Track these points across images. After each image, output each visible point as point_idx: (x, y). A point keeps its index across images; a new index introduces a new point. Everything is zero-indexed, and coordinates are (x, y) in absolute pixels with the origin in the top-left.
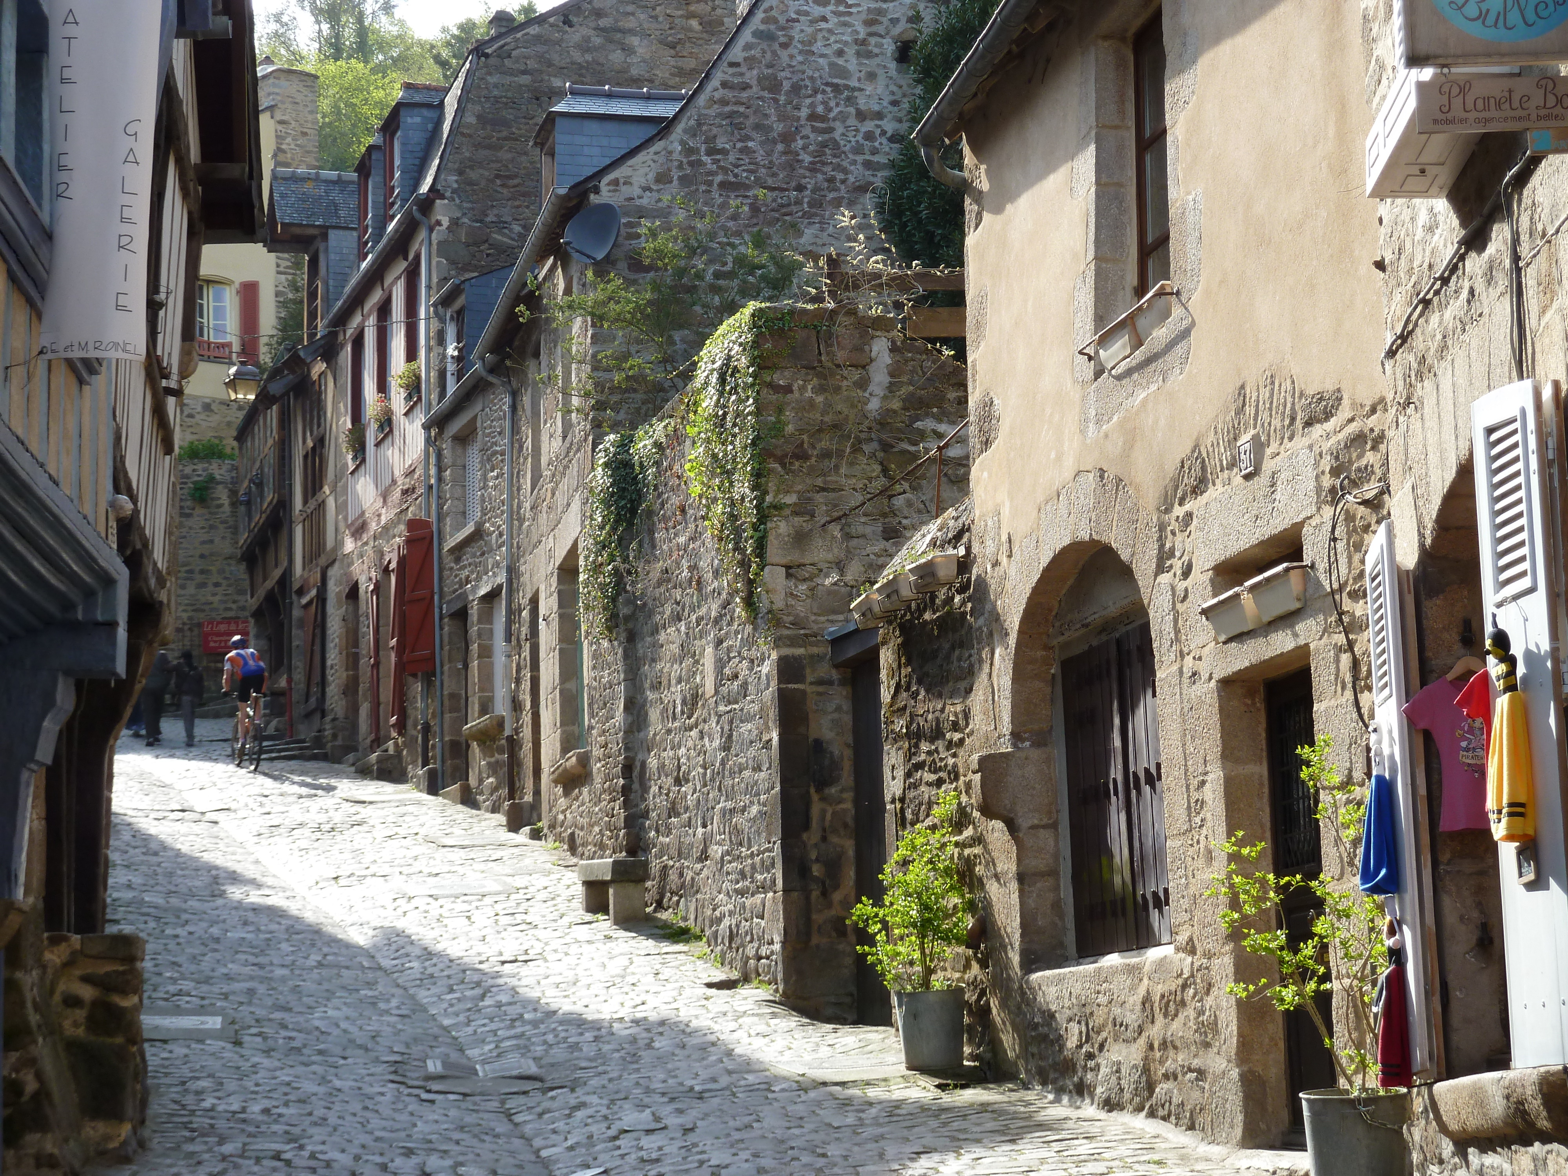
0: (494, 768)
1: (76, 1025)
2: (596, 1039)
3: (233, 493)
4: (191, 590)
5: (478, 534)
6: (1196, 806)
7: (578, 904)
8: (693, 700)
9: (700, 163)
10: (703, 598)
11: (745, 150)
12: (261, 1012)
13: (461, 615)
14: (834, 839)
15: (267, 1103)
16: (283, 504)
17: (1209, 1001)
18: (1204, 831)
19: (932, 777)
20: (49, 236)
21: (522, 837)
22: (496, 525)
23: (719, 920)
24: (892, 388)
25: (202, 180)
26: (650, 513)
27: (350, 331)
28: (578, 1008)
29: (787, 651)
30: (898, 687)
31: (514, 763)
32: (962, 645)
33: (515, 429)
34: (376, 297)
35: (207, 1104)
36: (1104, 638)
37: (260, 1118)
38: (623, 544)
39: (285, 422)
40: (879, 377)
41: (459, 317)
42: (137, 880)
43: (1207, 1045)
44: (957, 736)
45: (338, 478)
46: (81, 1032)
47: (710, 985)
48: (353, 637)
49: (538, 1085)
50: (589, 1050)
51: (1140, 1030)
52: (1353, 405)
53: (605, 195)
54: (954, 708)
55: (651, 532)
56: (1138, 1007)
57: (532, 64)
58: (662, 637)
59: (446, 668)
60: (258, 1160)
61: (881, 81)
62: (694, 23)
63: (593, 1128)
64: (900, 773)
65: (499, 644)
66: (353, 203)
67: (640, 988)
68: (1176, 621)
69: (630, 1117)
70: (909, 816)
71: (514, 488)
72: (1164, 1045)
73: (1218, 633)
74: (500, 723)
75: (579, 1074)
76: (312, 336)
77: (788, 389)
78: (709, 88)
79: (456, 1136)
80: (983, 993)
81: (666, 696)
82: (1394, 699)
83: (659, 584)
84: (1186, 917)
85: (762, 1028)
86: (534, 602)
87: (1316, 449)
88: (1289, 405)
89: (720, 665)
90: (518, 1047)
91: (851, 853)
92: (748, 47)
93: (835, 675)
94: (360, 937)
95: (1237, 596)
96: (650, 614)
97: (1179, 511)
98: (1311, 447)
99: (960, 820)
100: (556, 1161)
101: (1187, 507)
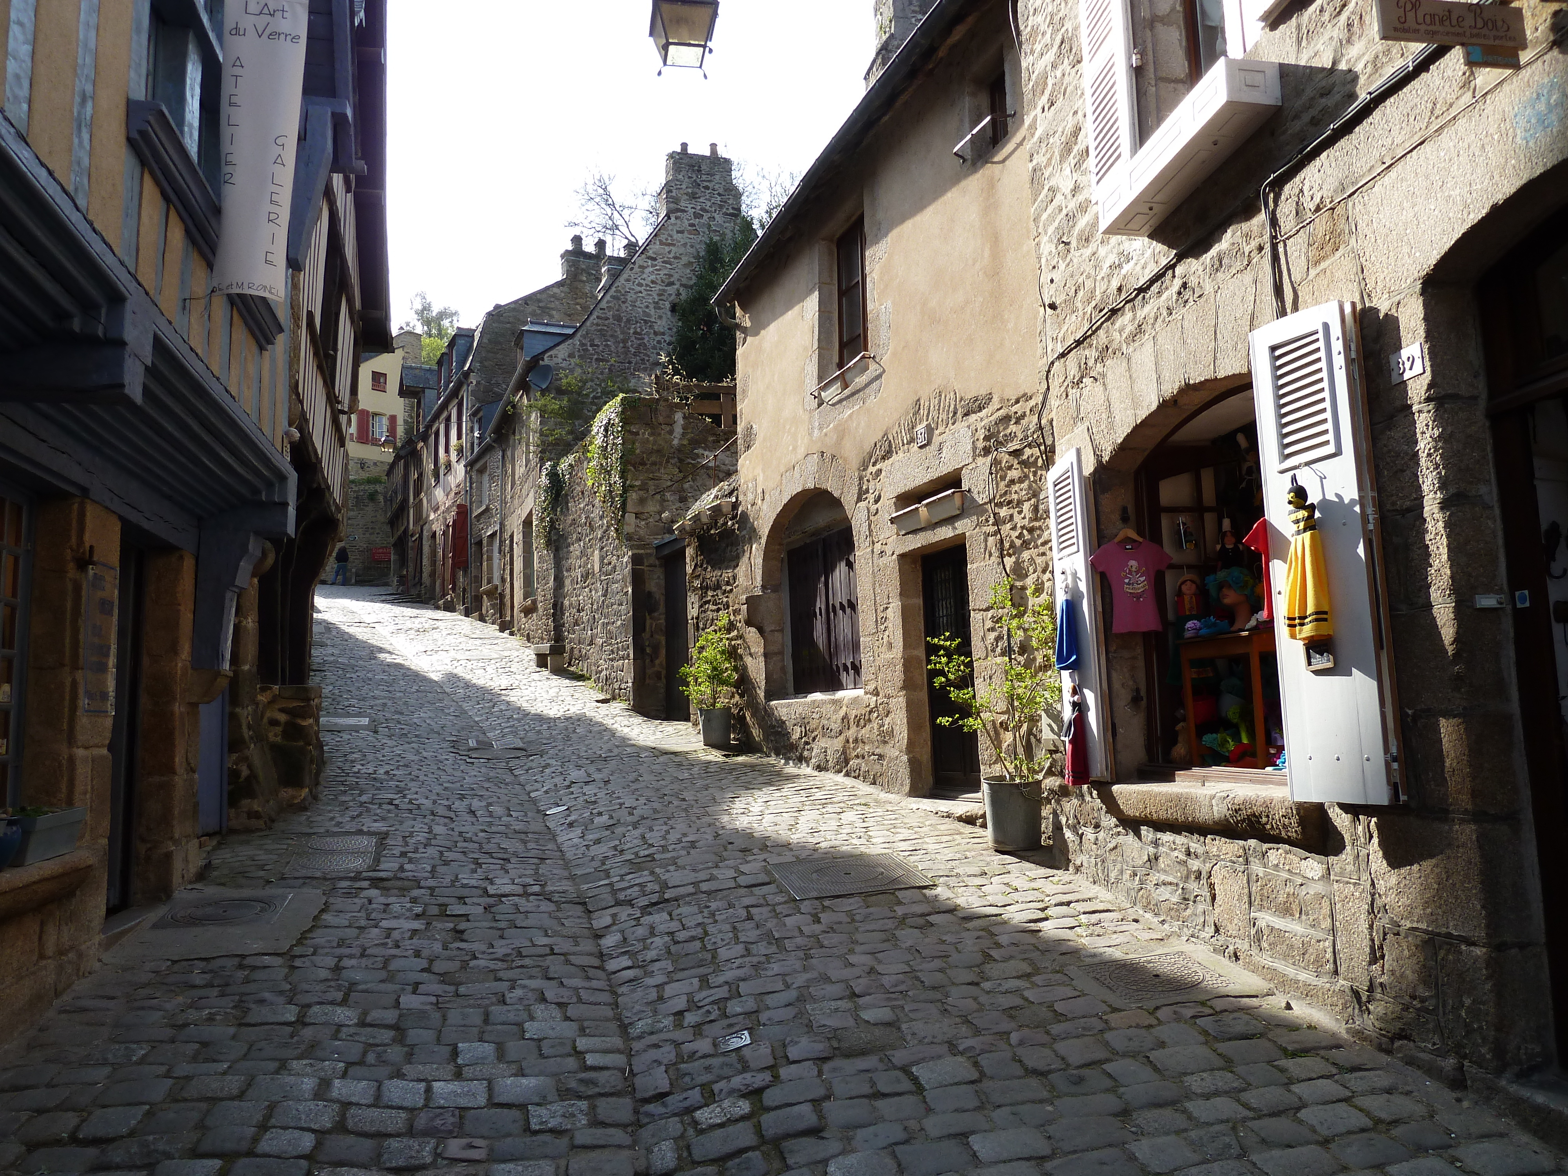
0: (493, 606)
1: (276, 735)
2: (549, 728)
3: (385, 497)
4: (367, 535)
5: (487, 510)
6: (881, 621)
7: (533, 664)
8: (586, 576)
9: (587, 350)
10: (592, 529)
11: (607, 345)
12: (388, 715)
13: (480, 543)
14: (656, 636)
15: (388, 768)
16: (405, 500)
17: (887, 721)
18: (887, 633)
19: (715, 607)
20: (217, 211)
21: (506, 634)
22: (495, 506)
23: (601, 672)
24: (683, 434)
25: (362, 318)
26: (566, 495)
27: (434, 429)
28: (539, 711)
29: (636, 551)
30: (696, 565)
31: (502, 604)
32: (732, 544)
33: (504, 465)
34: (445, 414)
35: (355, 769)
36: (814, 538)
37: (384, 777)
38: (554, 509)
39: (406, 467)
40: (678, 430)
41: (480, 421)
42: (336, 652)
43: (885, 742)
44: (729, 588)
45: (428, 489)
46: (279, 739)
47: (598, 701)
48: (434, 553)
49: (524, 753)
50: (546, 734)
51: (841, 733)
52: (1002, 400)
53: (546, 361)
54: (727, 574)
55: (567, 503)
56: (839, 721)
57: (511, 320)
58: (572, 549)
59: (473, 565)
60: (380, 804)
61: (664, 319)
62: (578, 307)
63: (556, 780)
64: (696, 606)
65: (496, 554)
66: (436, 379)
67: (566, 702)
68: (870, 526)
69: (575, 774)
70: (701, 625)
71: (503, 489)
72: (856, 741)
73: (899, 529)
74: (496, 587)
75: (544, 747)
76: (418, 430)
77: (637, 434)
78: (591, 318)
79: (486, 785)
80: (741, 709)
81: (573, 574)
82: (1082, 553)
83: (571, 525)
84: (873, 677)
85: (626, 723)
86: (512, 536)
87: (973, 427)
88: (952, 407)
89: (602, 558)
90: (512, 732)
91: (664, 643)
92: (608, 302)
93: (657, 563)
94: (435, 677)
95: (917, 509)
96: (566, 539)
97: (872, 469)
98: (969, 427)
99: (731, 627)
100: (540, 800)
101: (878, 467)
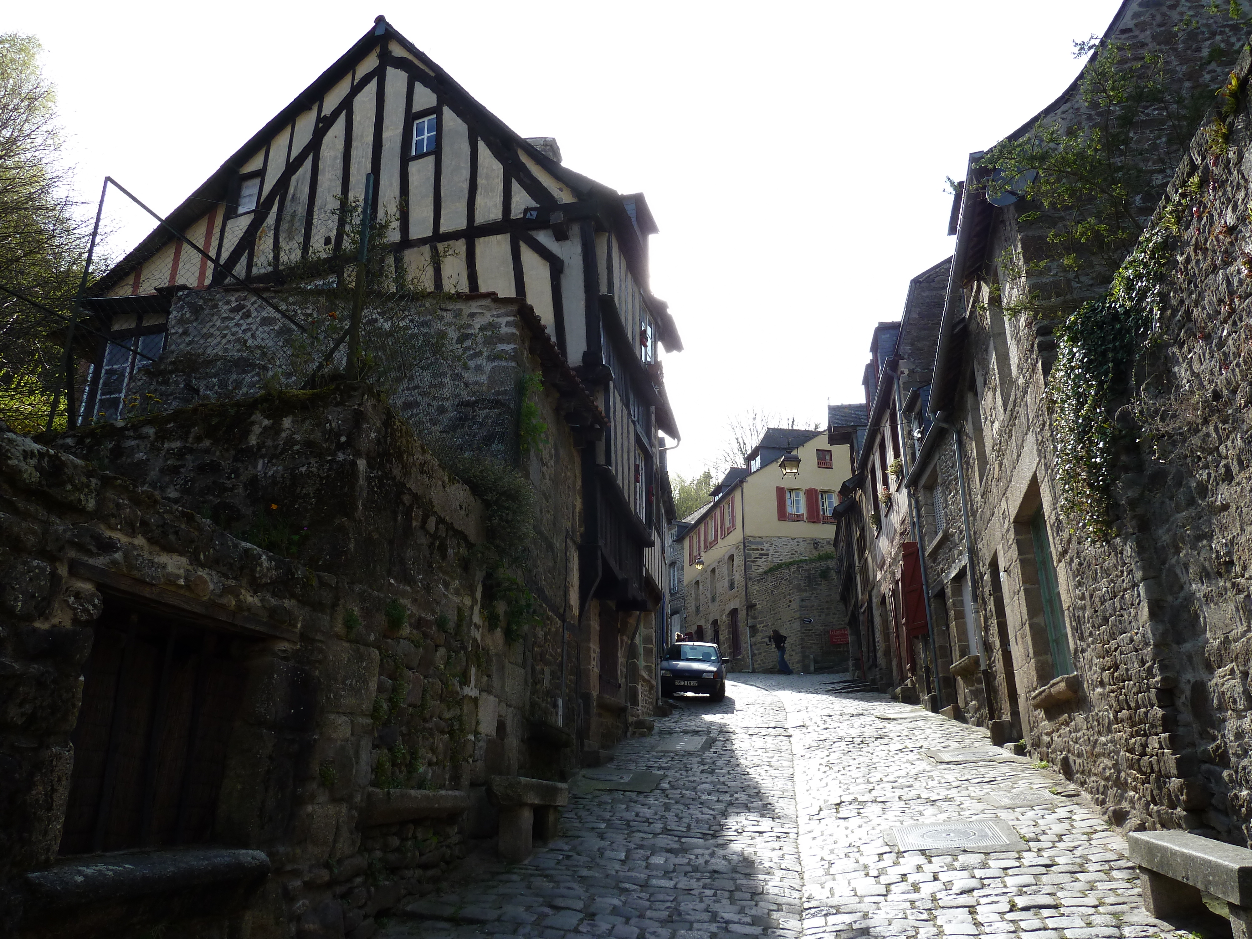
0: (975, 694)
4: (823, 616)
5: (946, 537)
13: (941, 595)
21: (1006, 752)
22: (958, 526)
27: (869, 467)
31: (991, 690)
33: (962, 456)
45: (871, 544)
48: (885, 623)
59: (935, 630)
65: (969, 607)
71: (968, 493)
74: (977, 661)
92: (1136, 15)
